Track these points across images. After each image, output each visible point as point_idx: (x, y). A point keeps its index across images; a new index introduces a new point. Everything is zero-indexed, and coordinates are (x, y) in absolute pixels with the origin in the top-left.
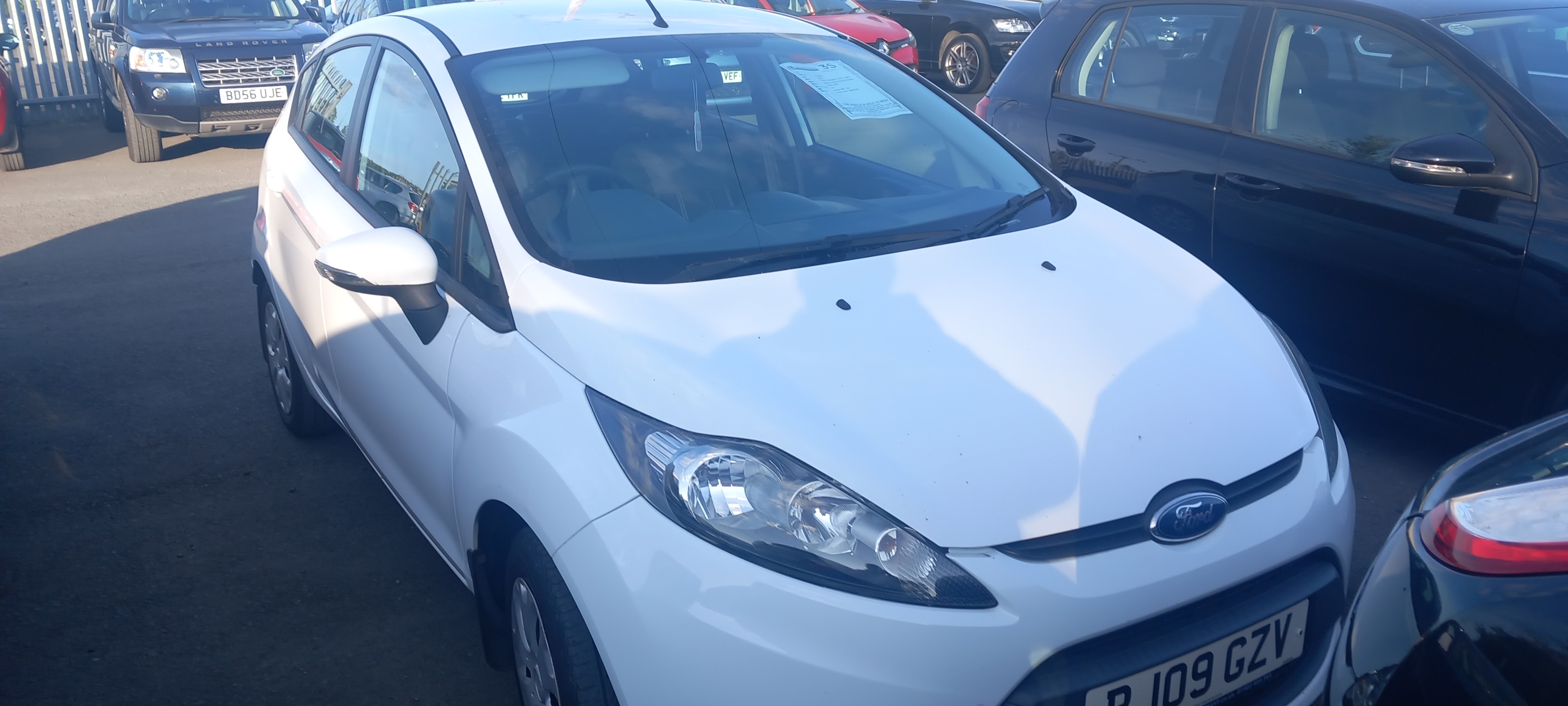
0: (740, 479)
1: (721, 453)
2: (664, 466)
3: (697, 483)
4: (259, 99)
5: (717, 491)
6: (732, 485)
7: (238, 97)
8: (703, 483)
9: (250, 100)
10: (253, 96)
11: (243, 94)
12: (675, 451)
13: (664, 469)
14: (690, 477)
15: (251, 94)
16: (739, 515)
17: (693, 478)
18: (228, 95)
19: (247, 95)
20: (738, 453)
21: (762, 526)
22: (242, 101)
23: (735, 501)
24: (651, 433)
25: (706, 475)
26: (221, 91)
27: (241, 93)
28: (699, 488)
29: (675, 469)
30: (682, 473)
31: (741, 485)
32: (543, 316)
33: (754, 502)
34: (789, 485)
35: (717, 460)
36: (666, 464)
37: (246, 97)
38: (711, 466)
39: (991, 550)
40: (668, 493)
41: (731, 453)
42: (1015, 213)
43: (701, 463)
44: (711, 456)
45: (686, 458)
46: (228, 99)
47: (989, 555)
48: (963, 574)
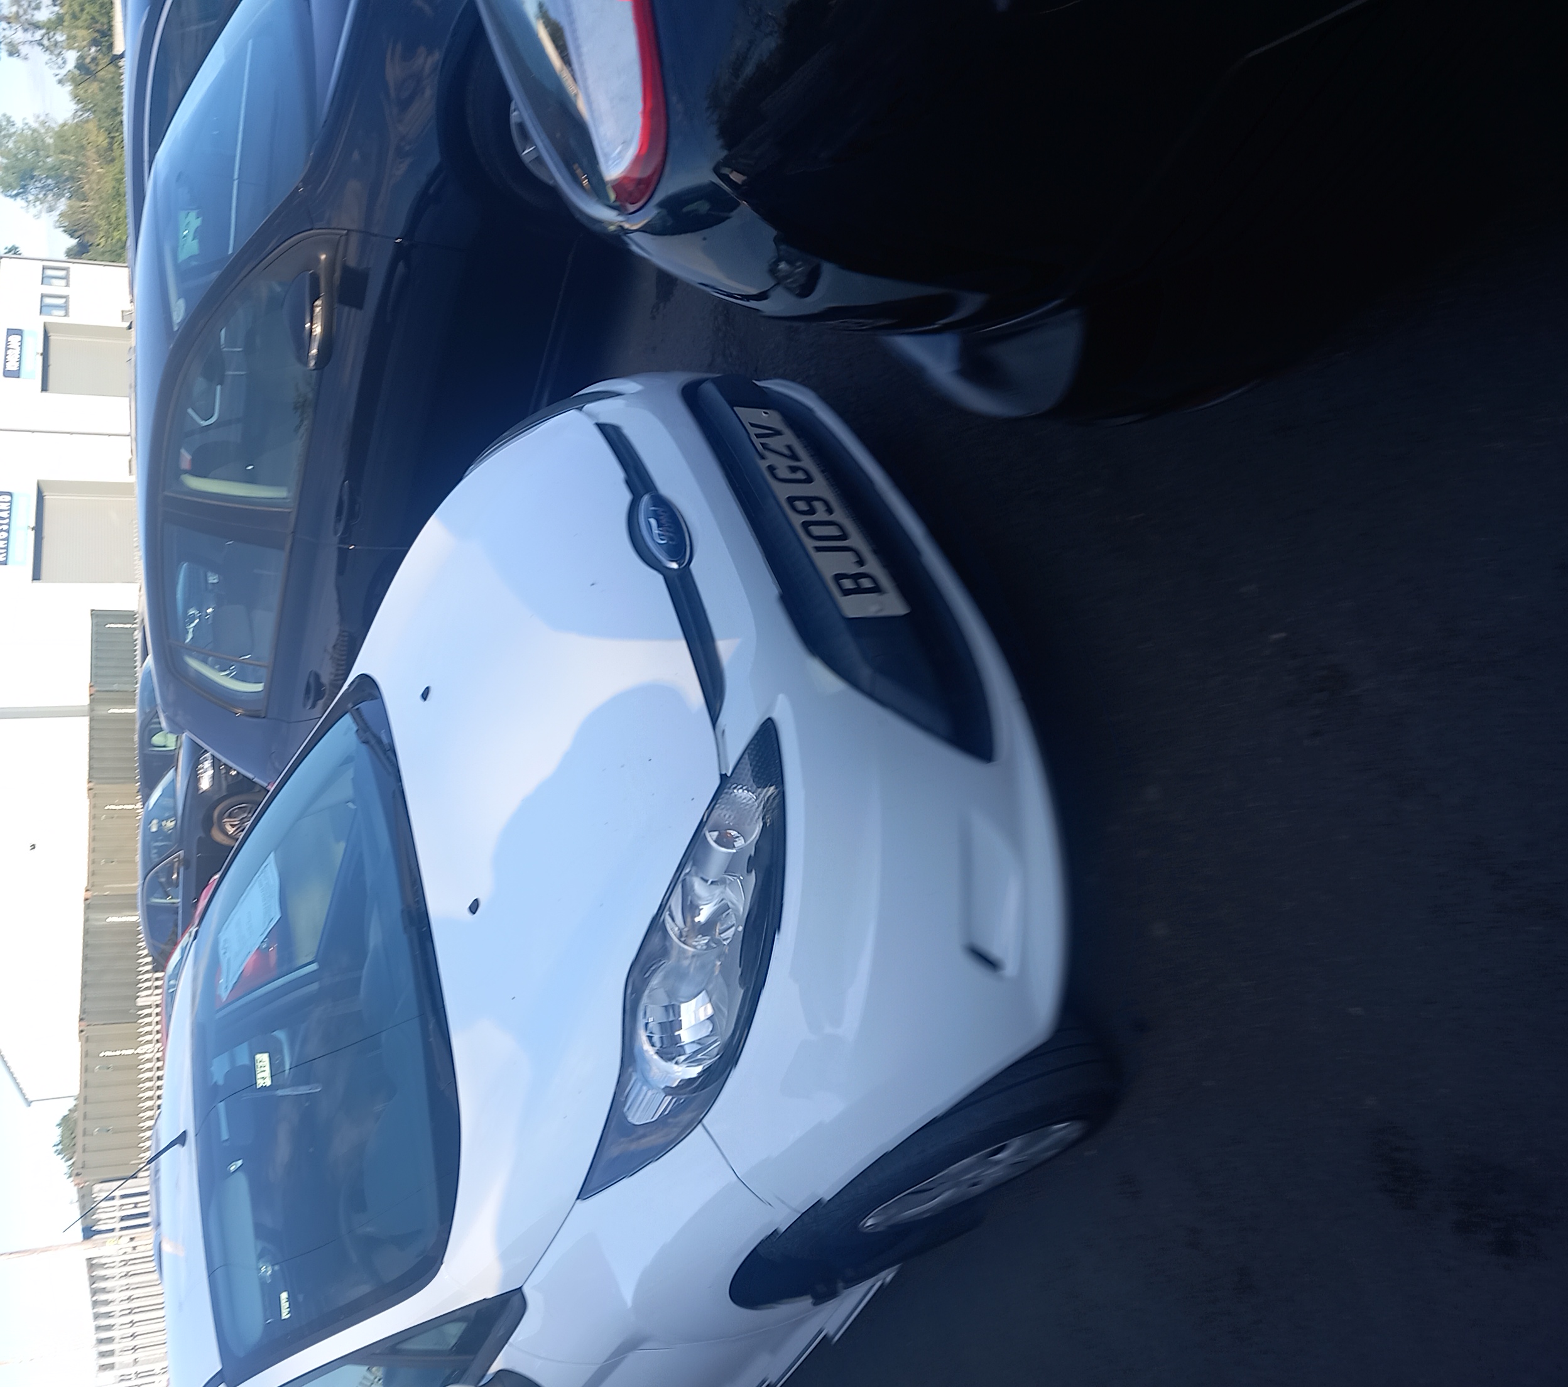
0: (672, 1009)
1: (643, 1036)
2: (666, 1098)
3: (682, 1058)
5: (686, 1035)
6: (680, 1019)
8: (681, 1051)
12: (645, 1088)
13: (670, 1097)
14: (676, 1067)
16: (712, 1005)
17: (677, 1063)
20: (641, 1014)
21: (721, 980)
23: (696, 1012)
24: (626, 1118)
25: (670, 1049)
28: (687, 1056)
29: (668, 1085)
30: (672, 1076)
31: (679, 1007)
32: (504, 1256)
33: (696, 992)
34: (674, 954)
35: (650, 1038)
36: (664, 1095)
38: (658, 1044)
39: (717, 730)
40: (695, 1090)
41: (641, 1023)
42: (375, 736)
43: (656, 1057)
44: (647, 1046)
45: (652, 1074)
47: (721, 732)
48: (746, 756)
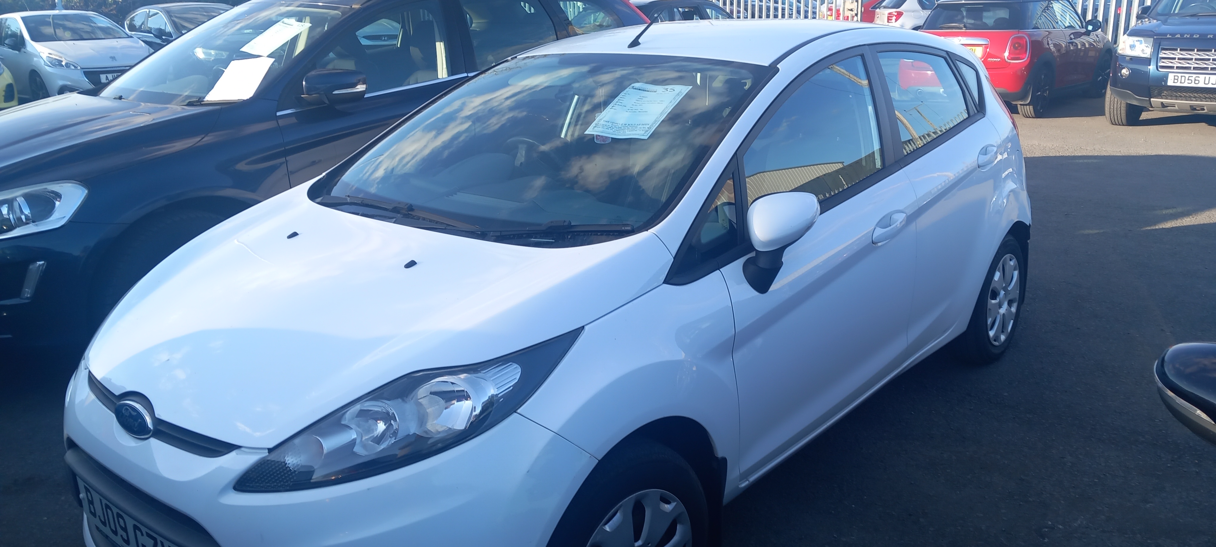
4: (1201, 85)
7: (1183, 81)
9: (1193, 85)
10: (1197, 82)
11: (1188, 80)
15: (1195, 80)
18: (1175, 79)
19: (1192, 80)
22: (1186, 85)
26: (1170, 74)
27: (1187, 79)
37: (1190, 82)
46: (1174, 82)
